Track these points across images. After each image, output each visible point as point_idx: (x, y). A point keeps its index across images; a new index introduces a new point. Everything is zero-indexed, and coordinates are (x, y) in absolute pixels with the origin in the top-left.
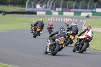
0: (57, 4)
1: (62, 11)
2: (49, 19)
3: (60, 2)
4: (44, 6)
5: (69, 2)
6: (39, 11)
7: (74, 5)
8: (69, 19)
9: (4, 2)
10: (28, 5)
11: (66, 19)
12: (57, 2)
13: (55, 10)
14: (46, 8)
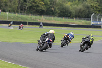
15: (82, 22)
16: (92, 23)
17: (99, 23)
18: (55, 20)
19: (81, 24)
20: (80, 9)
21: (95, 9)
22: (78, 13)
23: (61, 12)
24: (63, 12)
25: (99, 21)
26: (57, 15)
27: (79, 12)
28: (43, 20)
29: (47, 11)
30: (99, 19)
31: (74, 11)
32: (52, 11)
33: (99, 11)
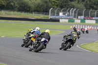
0: (80, 12)
1: (84, 19)
2: (71, 27)
3: (83, 10)
4: (66, 14)
5: (91, 10)
6: (62, 18)
7: (96, 13)
8: (91, 27)
9: (28, 9)
10: (51, 12)
11: (88, 27)
12: (80, 10)
13: (78, 18)
14: (69, 15)
15: (41, 16)
16: (50, 17)
17: (57, 17)
18: (15, 15)
19: (39, 18)
20: (39, 4)
21: (53, 3)
22: (37, 8)
23: (20, 6)
24: (22, 7)
25: (57, 16)
26: (17, 10)
27: (38, 6)
28: (3, 15)
29: (7, 6)
30: (57, 13)
31: (33, 6)
32: (12, 6)
33: (57, 6)
